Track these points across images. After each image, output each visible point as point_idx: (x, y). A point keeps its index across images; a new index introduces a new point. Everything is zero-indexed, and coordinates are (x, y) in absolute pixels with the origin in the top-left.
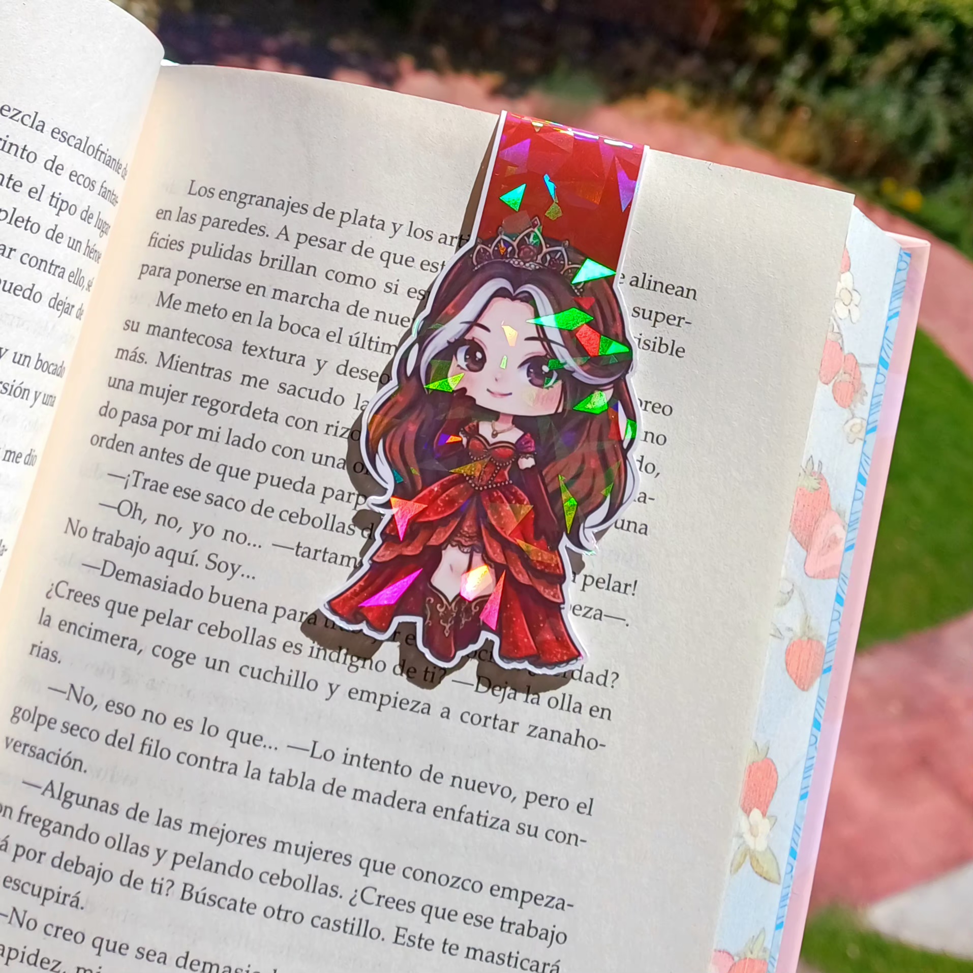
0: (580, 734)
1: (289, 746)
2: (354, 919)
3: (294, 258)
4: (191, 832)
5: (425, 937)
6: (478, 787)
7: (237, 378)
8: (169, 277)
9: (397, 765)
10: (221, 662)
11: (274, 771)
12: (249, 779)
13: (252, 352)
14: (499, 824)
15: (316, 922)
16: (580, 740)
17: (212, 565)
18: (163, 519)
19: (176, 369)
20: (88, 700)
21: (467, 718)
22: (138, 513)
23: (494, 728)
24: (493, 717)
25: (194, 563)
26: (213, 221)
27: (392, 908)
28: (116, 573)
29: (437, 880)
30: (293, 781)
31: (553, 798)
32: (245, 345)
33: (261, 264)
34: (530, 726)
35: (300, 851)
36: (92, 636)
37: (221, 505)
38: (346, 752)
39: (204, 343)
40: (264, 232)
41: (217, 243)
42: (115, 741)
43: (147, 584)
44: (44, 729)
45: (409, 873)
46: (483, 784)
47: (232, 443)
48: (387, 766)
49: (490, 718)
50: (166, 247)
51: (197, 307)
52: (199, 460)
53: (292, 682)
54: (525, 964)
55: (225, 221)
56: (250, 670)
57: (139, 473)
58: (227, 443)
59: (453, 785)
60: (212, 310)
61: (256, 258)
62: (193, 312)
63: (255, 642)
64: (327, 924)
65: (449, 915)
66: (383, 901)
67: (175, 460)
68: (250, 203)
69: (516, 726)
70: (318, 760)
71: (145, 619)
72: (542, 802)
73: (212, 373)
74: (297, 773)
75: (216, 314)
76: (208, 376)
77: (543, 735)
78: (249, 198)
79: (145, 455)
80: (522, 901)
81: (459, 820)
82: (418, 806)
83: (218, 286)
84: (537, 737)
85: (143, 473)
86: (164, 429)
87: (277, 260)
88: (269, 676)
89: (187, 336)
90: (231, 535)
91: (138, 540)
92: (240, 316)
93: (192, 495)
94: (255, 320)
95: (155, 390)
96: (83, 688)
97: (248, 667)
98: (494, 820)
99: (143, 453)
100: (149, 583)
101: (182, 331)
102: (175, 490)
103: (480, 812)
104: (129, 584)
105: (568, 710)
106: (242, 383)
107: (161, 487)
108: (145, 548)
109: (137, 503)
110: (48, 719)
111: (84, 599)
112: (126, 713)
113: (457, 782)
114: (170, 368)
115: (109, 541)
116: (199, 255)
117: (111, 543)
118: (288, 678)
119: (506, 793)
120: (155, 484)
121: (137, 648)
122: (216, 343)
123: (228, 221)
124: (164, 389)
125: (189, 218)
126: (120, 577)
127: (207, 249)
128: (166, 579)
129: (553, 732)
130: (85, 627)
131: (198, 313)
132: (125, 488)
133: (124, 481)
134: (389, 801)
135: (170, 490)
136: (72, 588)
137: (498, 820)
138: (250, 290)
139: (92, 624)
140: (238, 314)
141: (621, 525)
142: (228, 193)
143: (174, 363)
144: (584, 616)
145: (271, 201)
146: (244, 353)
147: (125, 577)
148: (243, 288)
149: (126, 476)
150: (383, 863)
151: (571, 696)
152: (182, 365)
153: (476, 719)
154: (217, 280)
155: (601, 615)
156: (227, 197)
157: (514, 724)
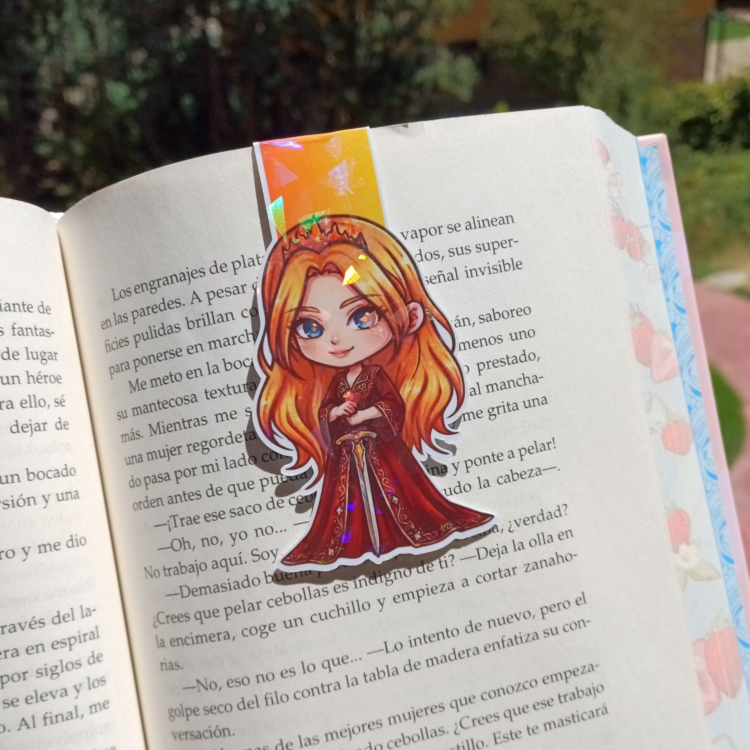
0: (558, 555)
1: (368, 653)
2: (462, 742)
3: (212, 312)
4: (327, 740)
5: (514, 731)
6: (507, 620)
7: (211, 419)
8: (129, 368)
9: (447, 631)
10: (295, 620)
11: (366, 674)
12: (352, 687)
13: (214, 396)
14: (531, 637)
16: (560, 559)
17: (257, 558)
18: (207, 541)
19: (165, 432)
20: (213, 686)
21: (480, 579)
22: (186, 544)
23: (501, 577)
24: (498, 571)
25: (243, 562)
26: (139, 312)
27: (484, 724)
28: (192, 592)
29: (506, 691)
30: (381, 675)
31: (558, 604)
32: (206, 392)
33: (189, 328)
34: (525, 565)
35: (407, 716)
36: (195, 642)
37: (243, 514)
38: (409, 639)
39: (175, 404)
40: (180, 303)
41: (150, 327)
42: (244, 705)
44: (192, 717)
45: (486, 696)
46: (510, 617)
47: (230, 466)
48: (441, 636)
49: (496, 572)
50: (118, 348)
51: (158, 381)
52: (212, 489)
53: (351, 611)
54: (585, 716)
55: (147, 308)
56: (318, 616)
57: (174, 516)
58: (227, 468)
59: (490, 627)
60: (169, 378)
61: (183, 325)
62: (157, 386)
63: (312, 596)
65: (523, 710)
66: (476, 722)
67: (195, 496)
68: (159, 286)
69: (515, 570)
70: (393, 653)
71: (227, 615)
72: (553, 610)
73: (192, 423)
74: (383, 668)
75: (174, 380)
76: (190, 427)
77: (535, 567)
78: (156, 283)
79: (173, 503)
80: (566, 678)
81: (504, 647)
82: (473, 651)
83: (166, 359)
84: (532, 570)
85: (177, 515)
86: (177, 478)
87: (200, 319)
88: (334, 614)
89: (161, 404)
90: (261, 531)
91: (196, 563)
92: (192, 373)
93: (219, 516)
94: (205, 371)
95: (158, 453)
96: (206, 679)
97: (316, 615)
98: (527, 636)
99: (171, 501)
100: (217, 589)
101: (156, 402)
102: (205, 518)
103: (515, 636)
104: (204, 596)
105: (545, 543)
106: (217, 421)
107: (194, 519)
108: (203, 567)
109: (183, 538)
110: (192, 709)
111: (178, 618)
112: (243, 684)
113: (492, 623)
114: (160, 433)
115: (176, 572)
116: (141, 343)
117: (178, 573)
118: (347, 609)
119: (527, 615)
120: (189, 519)
121: (230, 637)
122: (184, 401)
123: (150, 307)
124: (163, 450)
125: (123, 318)
126: (195, 594)
127: (145, 335)
128: (228, 582)
129: (541, 562)
130: (188, 637)
131: (161, 384)
132: (170, 531)
133: (167, 527)
134: (452, 657)
135: (202, 520)
136: (167, 614)
137: (529, 635)
138: (190, 351)
139: (191, 633)
140: (190, 373)
141: (529, 404)
142: (140, 286)
143: (162, 428)
144: (529, 477)
145: (174, 278)
146: (208, 399)
147: (199, 592)
148: (185, 351)
149: (166, 522)
150: (466, 699)
151: (543, 533)
152: (167, 428)
153: (487, 578)
154: (163, 354)
155: (540, 471)
156: (141, 290)
157: (513, 569)
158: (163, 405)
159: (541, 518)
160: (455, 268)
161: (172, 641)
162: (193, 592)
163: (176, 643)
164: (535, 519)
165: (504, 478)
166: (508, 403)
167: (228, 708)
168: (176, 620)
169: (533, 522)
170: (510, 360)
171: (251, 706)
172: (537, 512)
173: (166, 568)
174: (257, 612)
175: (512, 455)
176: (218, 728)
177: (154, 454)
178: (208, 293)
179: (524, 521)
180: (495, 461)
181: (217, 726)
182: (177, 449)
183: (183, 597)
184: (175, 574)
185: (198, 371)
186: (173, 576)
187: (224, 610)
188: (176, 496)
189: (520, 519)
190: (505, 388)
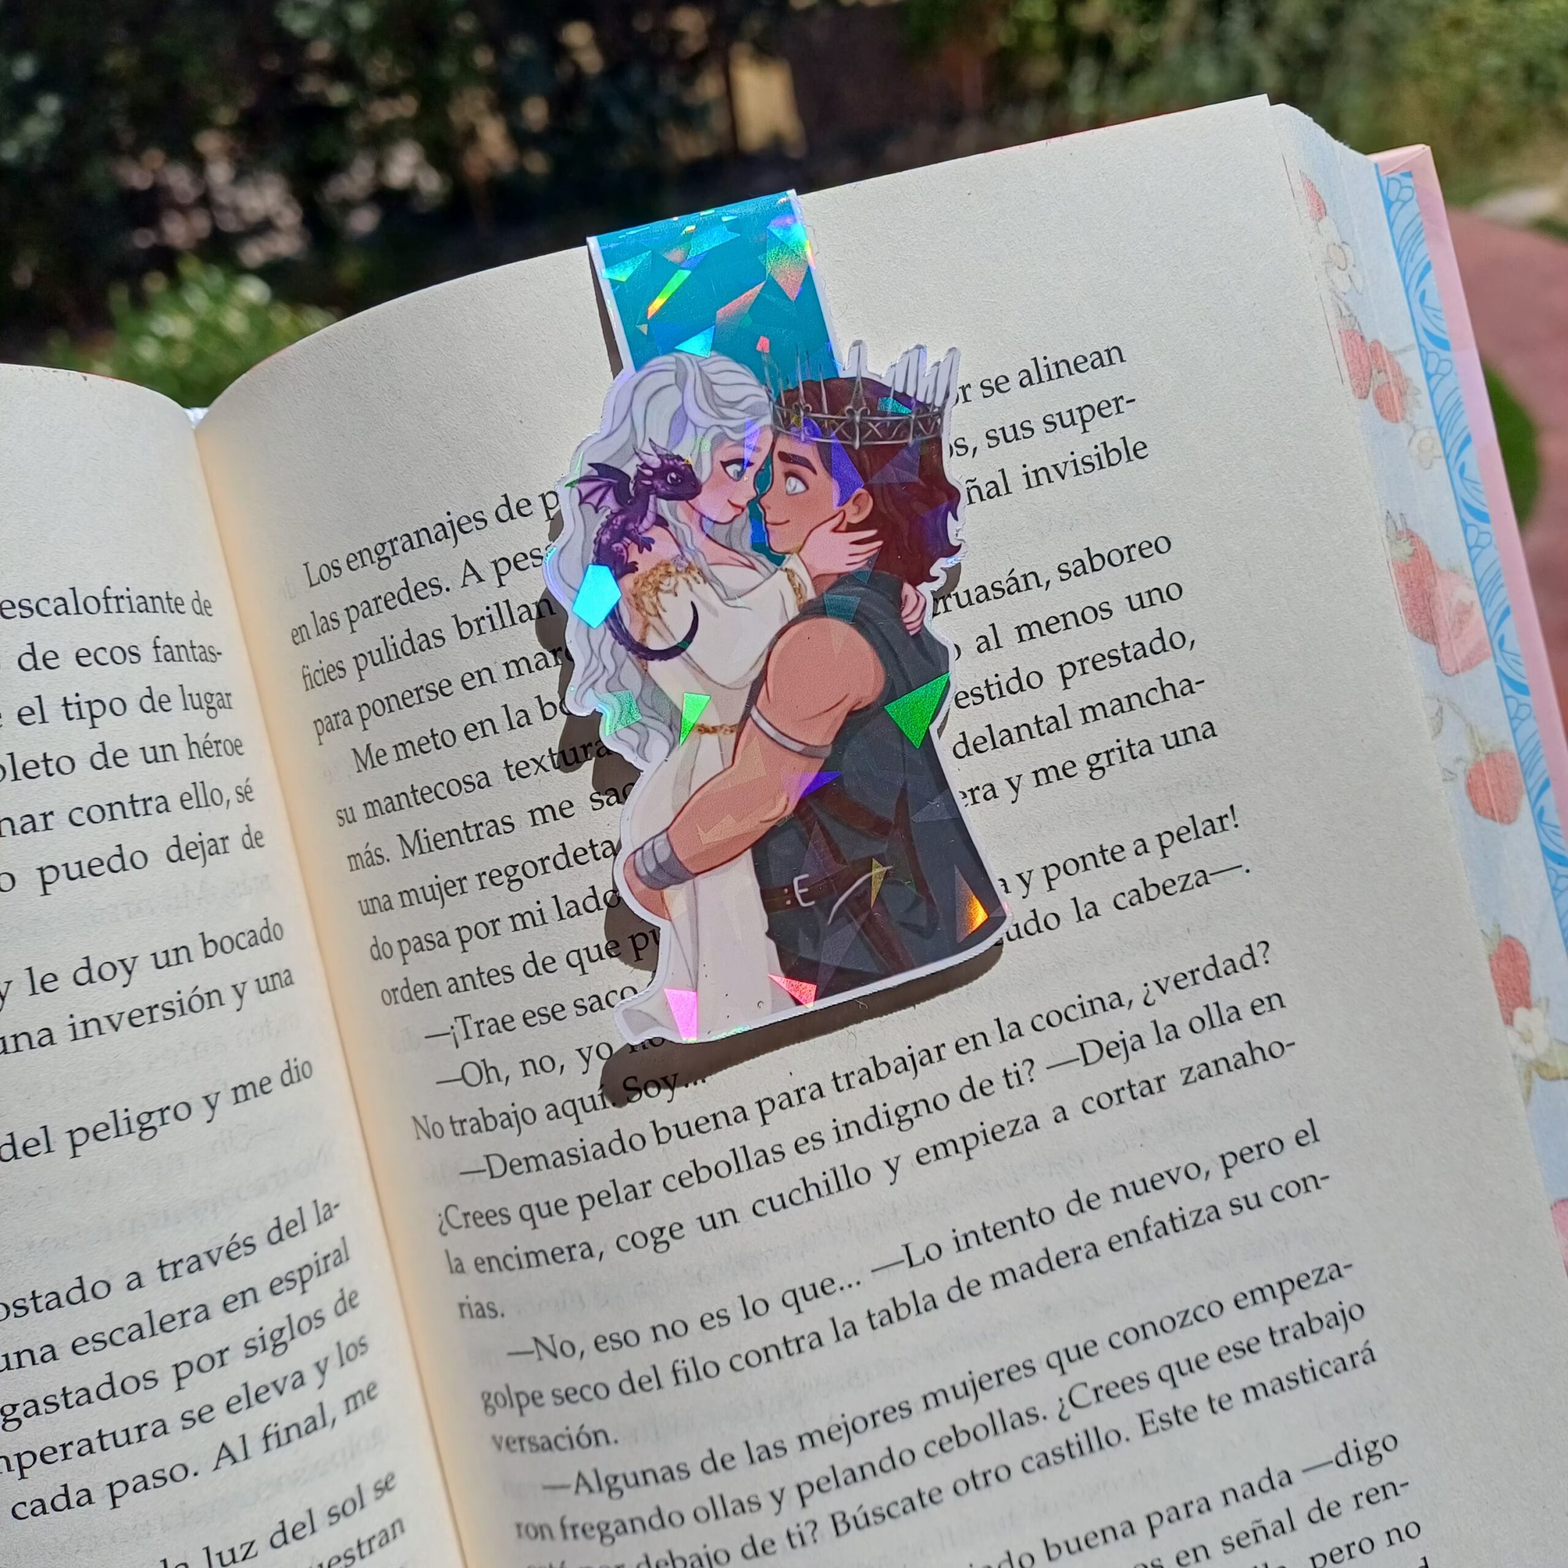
0: (1253, 1046)
1: (873, 1271)
3: (507, 602)
4: (803, 1448)
5: (1181, 1407)
6: (1152, 1185)
7: (522, 820)
8: (351, 723)
9: (1030, 1215)
10: (722, 1214)
11: (872, 1313)
12: (844, 1341)
13: (523, 773)
14: (1204, 1216)
15: (1030, 1465)
16: (1258, 1054)
17: (636, 1094)
18: (533, 1066)
19: (430, 851)
20: (568, 1349)
21: (1091, 1105)
22: (492, 1072)
24: (1126, 1085)
25: (609, 1104)
26: (361, 609)
27: (1119, 1395)
28: (510, 1167)
29: (1159, 1328)
30: (903, 1311)
31: (1258, 1147)
32: (507, 767)
33: (462, 637)
34: (1182, 1071)
35: (961, 1391)
36: (525, 1264)
37: (601, 1007)
38: (953, 1235)
39: (447, 793)
40: (439, 587)
41: (384, 638)
42: (634, 1385)
43: (559, 1162)
44: (530, 1409)
45: (1118, 1341)
46: (1157, 1178)
47: (568, 914)
48: (1017, 1224)
49: (1123, 1089)
50: (325, 682)
51: (409, 746)
52: (534, 961)
53: (834, 1187)
54: (1328, 1370)
55: (375, 600)
56: (768, 1203)
57: (463, 1017)
58: (561, 918)
59: (1117, 1200)
60: (431, 740)
61: (450, 632)
62: (407, 757)
63: (753, 1164)
64: (1045, 1460)
65: (1197, 1364)
66: (1102, 1393)
67: (502, 977)
68: (395, 554)
69: (1162, 1081)
70: (924, 1266)
71: (584, 1210)
72: (1247, 1158)
73: (483, 830)
74: (905, 1297)
75: (440, 744)
76: (480, 838)
77: (1205, 1074)
78: (388, 546)
79: (458, 990)
80: (1284, 1294)
81: (1149, 1239)
82: (1084, 1251)
83: (421, 702)
84: (1199, 1080)
85: (469, 1015)
86: (463, 942)
87: (483, 618)
88: (798, 1197)
89: (418, 794)
91: (513, 1109)
92: (475, 728)
93: (553, 1014)
95: (420, 893)
96: (552, 1336)
97: (762, 1201)
98: (1195, 1214)
99: (454, 988)
100: (560, 1160)
101: (408, 791)
102: (525, 1019)
103: (1171, 1215)
104: (534, 1174)
105: (1222, 1023)
106: (535, 824)
107: (504, 1023)
108: (529, 1116)
109: (484, 1061)
110: (530, 1394)
111: (487, 1218)
112: (627, 1344)
113: (1121, 1192)
114: (422, 852)
115: (476, 1128)
116: (370, 670)
117: (480, 1130)
118: (825, 1184)
119: (1193, 1171)
120: (492, 1022)
121: (594, 1253)
122: (464, 786)
123: (380, 597)
124: (431, 886)
125: (330, 623)
126: (517, 1170)
127: (376, 655)
128: (582, 1144)
129: (1216, 1062)
130: (510, 1255)
131: (415, 754)
132: (457, 1046)
133: (450, 1037)
134: (1044, 1266)
135: (519, 1022)
136: (466, 1211)
137: (1199, 1211)
138: (469, 685)
139: (516, 1248)
140: (471, 728)
141: (1175, 741)
142: (358, 556)
143: (424, 843)
144: (1183, 890)
145: (423, 534)
146: (512, 779)
147: (524, 1167)
148: (457, 685)
149: (449, 1030)
150: (1077, 1347)
151: (1217, 1004)
152: (435, 841)
153: (1105, 1101)
154: (415, 693)
155: (1205, 876)
156: (359, 562)
157: (1158, 1080)
158: (421, 796)
159: (1211, 972)
160: (1003, 471)
161: (479, 1261)
162: (512, 1167)
163: (486, 1267)
164: (1199, 976)
165: (1128, 897)
166: (1129, 741)
167: (602, 1392)
168: (483, 1221)
169: (1195, 983)
170: (1130, 653)
171: (647, 1386)
172: (1204, 961)
173: (454, 1119)
174: (643, 1201)
175: (1142, 847)
176: (585, 1430)
177: (412, 894)
178: (495, 563)
179: (1176, 981)
180: (1107, 863)
181: (582, 1427)
182: (458, 883)
183: (492, 1177)
184: (474, 1132)
185: (488, 724)
186: (471, 1134)
187: (578, 1200)
188: (463, 978)
189: (1167, 979)
190: (1122, 711)
